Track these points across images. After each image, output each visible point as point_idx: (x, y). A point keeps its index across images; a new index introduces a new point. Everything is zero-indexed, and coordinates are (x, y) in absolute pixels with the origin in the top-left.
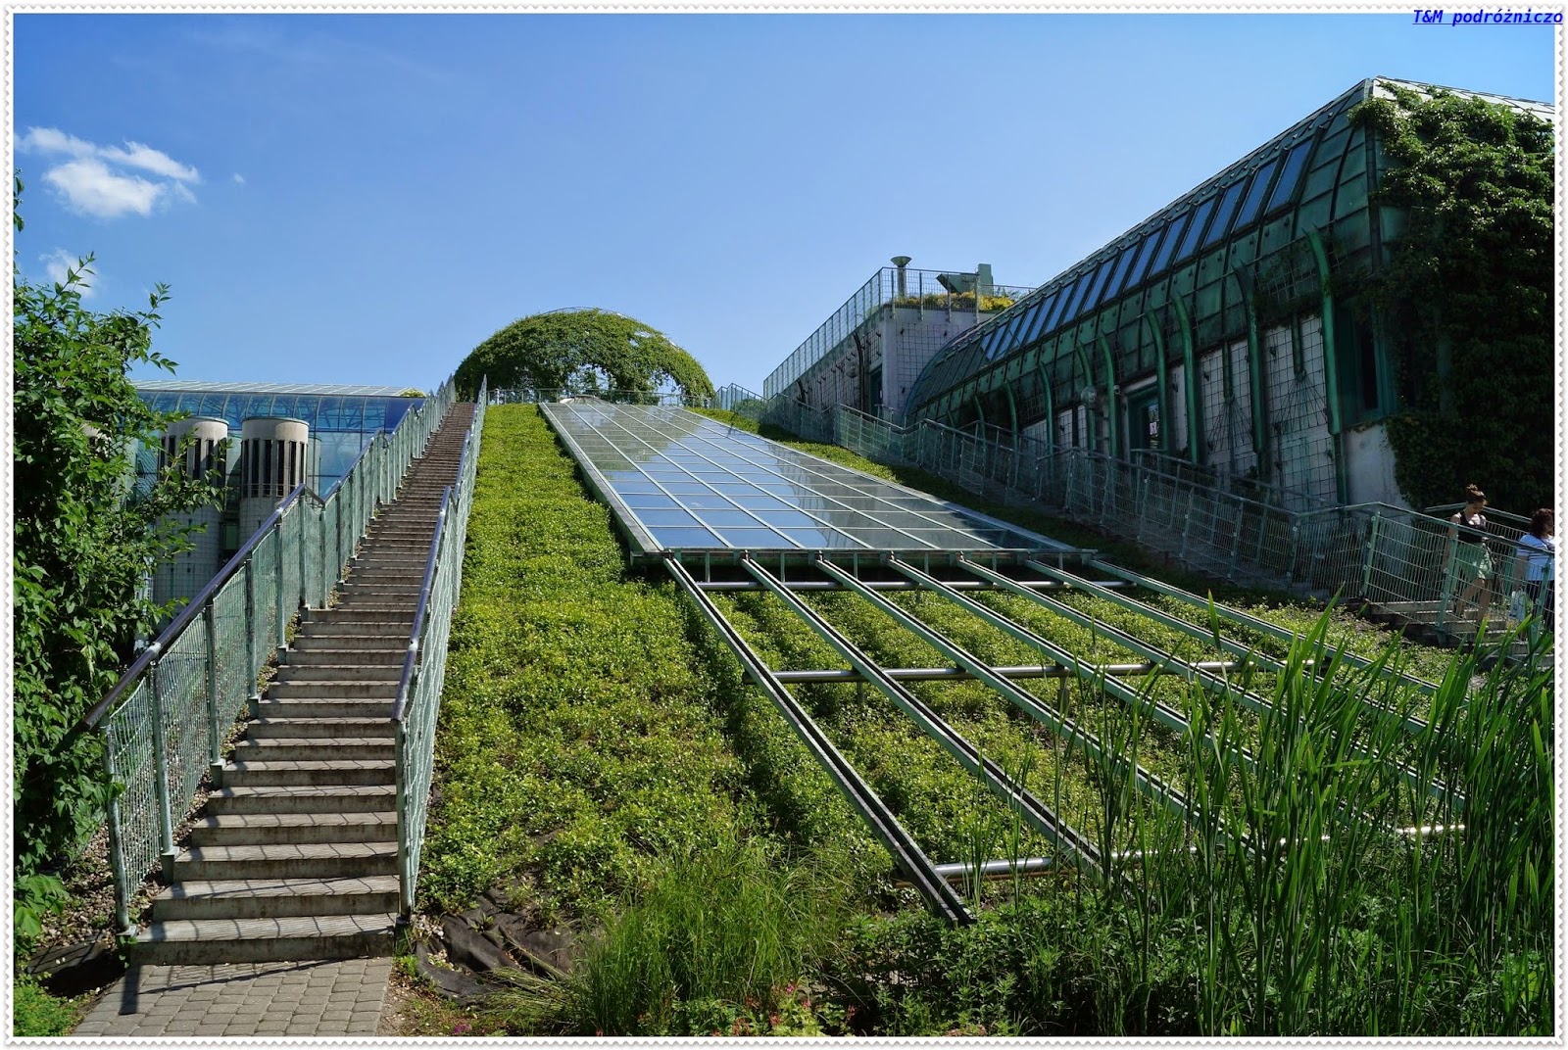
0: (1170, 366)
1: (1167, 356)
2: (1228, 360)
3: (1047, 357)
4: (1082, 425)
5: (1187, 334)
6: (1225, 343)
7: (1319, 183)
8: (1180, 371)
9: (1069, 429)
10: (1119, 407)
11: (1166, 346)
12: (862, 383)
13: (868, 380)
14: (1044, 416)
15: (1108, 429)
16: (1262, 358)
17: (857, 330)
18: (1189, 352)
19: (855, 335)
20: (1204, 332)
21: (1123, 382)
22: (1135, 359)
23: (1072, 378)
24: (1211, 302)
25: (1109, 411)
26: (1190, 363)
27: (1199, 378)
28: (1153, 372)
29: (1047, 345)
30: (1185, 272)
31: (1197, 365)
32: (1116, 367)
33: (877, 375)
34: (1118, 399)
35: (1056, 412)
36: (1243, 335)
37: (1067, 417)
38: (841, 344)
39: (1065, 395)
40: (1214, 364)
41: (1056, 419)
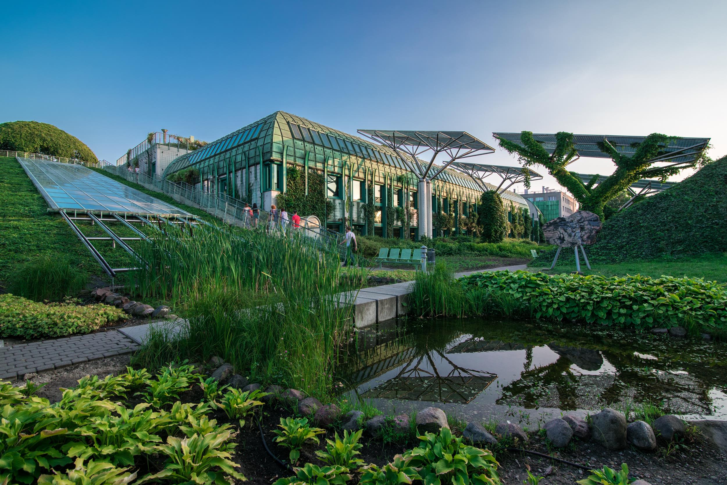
0: (230, 173)
1: (229, 170)
2: (242, 172)
3: (202, 166)
4: (209, 185)
5: (234, 165)
6: (241, 169)
7: (263, 134)
8: (232, 174)
9: (206, 186)
10: (218, 182)
11: (229, 168)
12: (149, 166)
13: (151, 165)
14: (200, 182)
15: (216, 187)
16: (249, 173)
17: (148, 149)
18: (234, 170)
19: (147, 151)
20: (237, 165)
21: (219, 176)
22: (222, 169)
23: (208, 173)
24: (239, 158)
25: (216, 182)
26: (234, 173)
27: (236, 176)
28: (226, 174)
29: (202, 163)
30: (234, 150)
31: (235, 173)
32: (218, 171)
33: (154, 164)
34: (218, 179)
35: (203, 181)
36: (245, 168)
37: (206, 182)
38: (143, 152)
39: (205, 177)
40: (239, 173)
41: (203, 183)
